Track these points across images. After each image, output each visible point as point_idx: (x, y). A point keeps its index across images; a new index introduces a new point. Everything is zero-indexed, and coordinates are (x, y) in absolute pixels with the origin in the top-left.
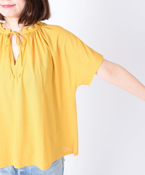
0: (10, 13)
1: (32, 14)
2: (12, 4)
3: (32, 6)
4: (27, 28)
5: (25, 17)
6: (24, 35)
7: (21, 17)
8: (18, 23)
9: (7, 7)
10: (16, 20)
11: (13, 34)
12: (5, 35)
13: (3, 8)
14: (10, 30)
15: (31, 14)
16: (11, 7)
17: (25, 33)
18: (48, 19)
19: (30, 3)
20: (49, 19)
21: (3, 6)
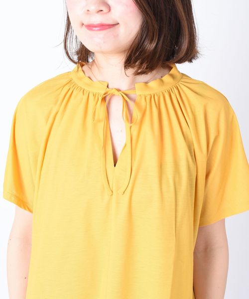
0: (104, 42)
1: (157, 44)
2: (111, 22)
3: (156, 26)
4: (146, 83)
5: (141, 52)
6: (138, 99)
7: (132, 52)
8: (125, 67)
9: (98, 30)
10: (120, 60)
11: (114, 95)
12: (94, 95)
13: (88, 31)
14: (107, 86)
15: (153, 45)
16: (109, 30)
17: (140, 96)
18: (190, 61)
19: (151, 19)
20: (193, 61)
21: (90, 27)
